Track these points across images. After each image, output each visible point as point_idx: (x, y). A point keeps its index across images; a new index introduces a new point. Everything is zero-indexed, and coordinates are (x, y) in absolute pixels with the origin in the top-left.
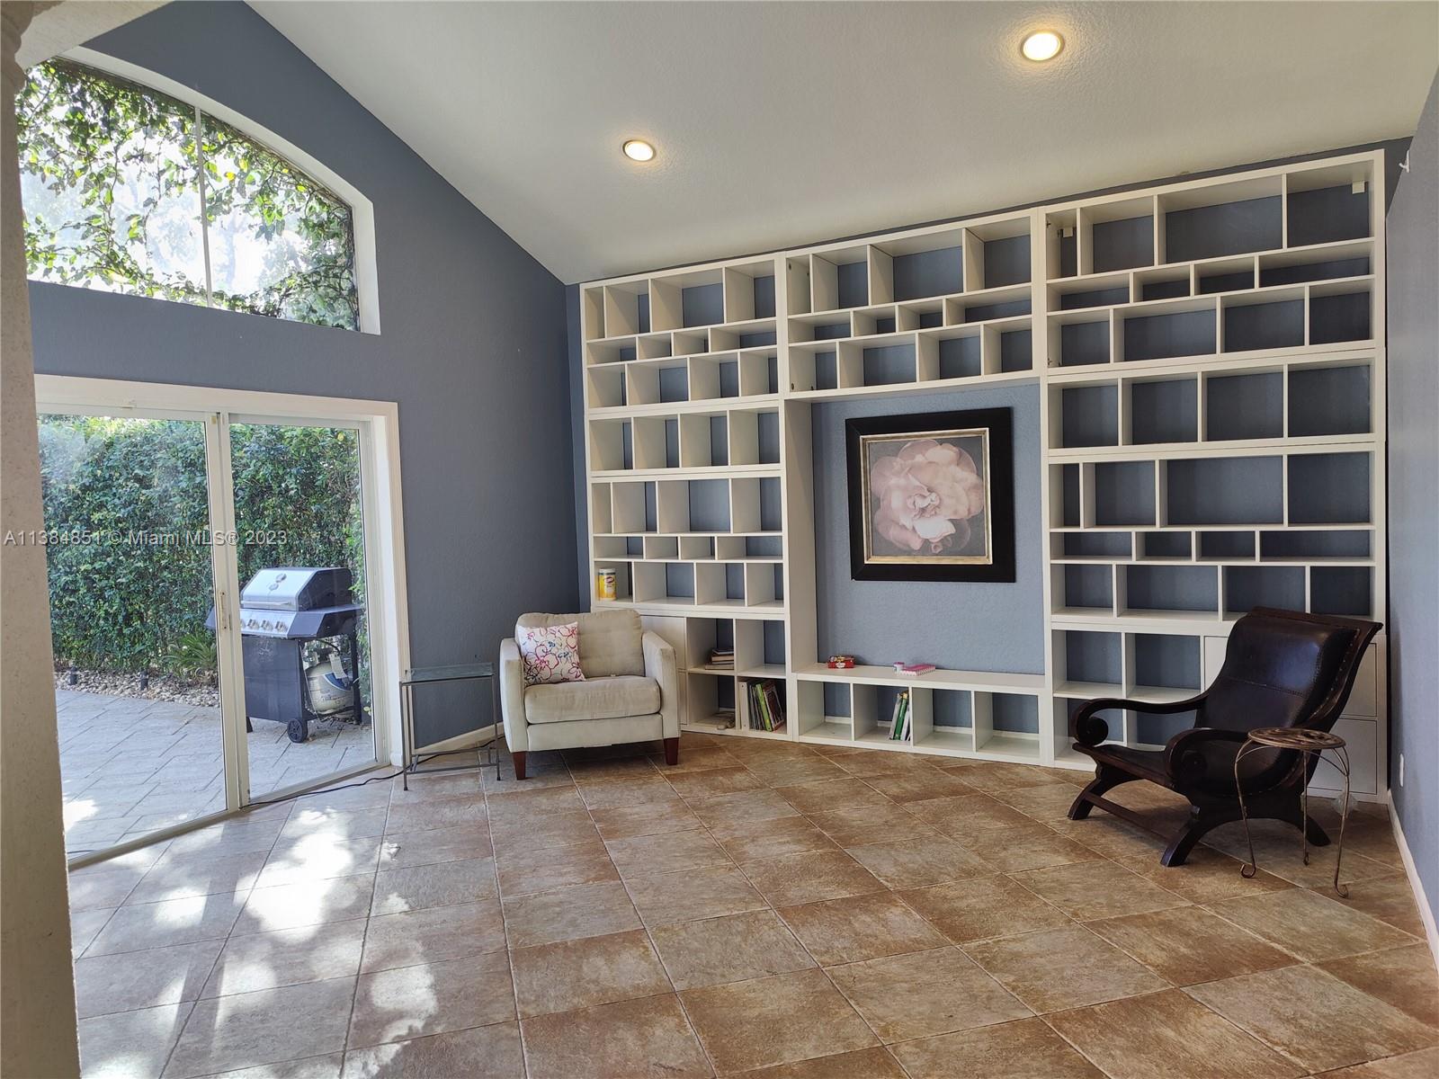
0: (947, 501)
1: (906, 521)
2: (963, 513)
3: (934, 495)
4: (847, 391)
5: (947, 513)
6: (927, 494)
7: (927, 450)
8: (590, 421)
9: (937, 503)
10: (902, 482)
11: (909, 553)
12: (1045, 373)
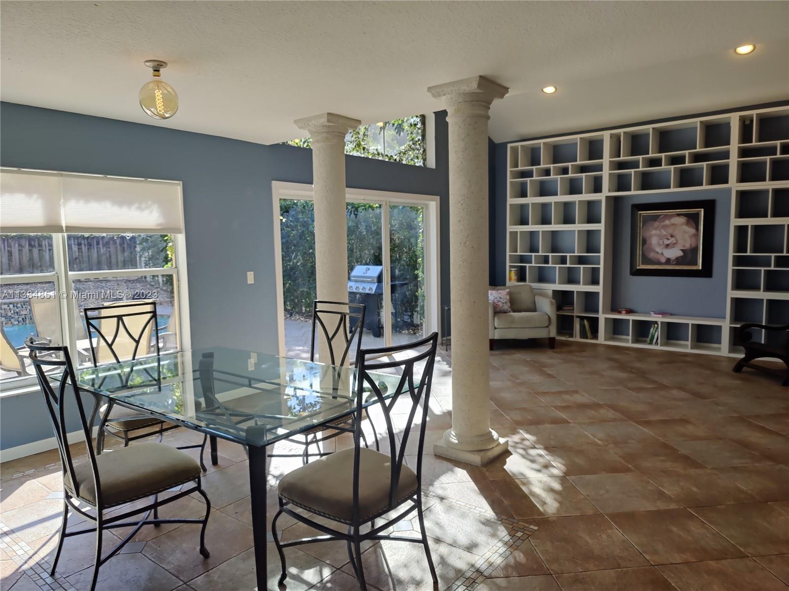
0: (680, 241)
1: (658, 250)
2: (688, 246)
3: (673, 238)
4: (635, 193)
5: (680, 246)
6: (670, 238)
7: (671, 219)
8: (510, 205)
9: (675, 242)
10: (657, 232)
11: (660, 263)
12: (734, 185)
